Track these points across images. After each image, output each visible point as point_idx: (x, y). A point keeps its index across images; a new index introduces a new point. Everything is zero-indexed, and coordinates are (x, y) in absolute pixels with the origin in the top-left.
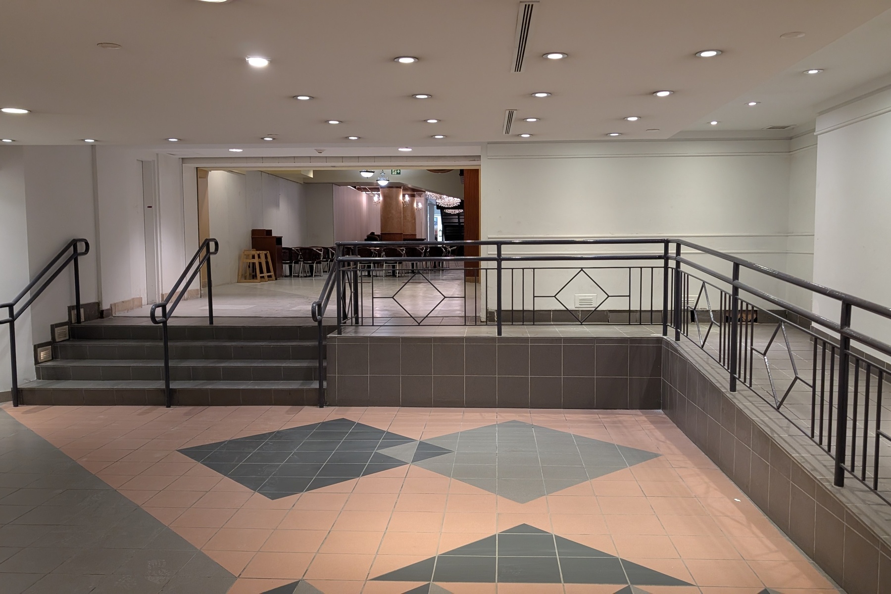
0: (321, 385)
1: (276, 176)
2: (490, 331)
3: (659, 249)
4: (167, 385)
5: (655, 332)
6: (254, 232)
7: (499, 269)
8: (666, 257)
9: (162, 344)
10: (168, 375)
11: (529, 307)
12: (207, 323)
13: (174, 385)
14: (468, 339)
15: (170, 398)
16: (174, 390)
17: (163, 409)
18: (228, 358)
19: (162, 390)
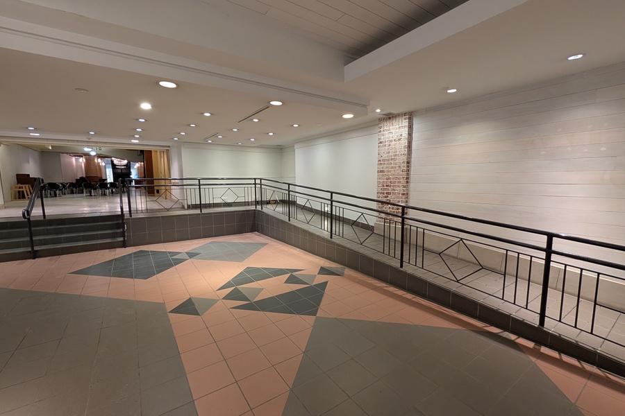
0: (124, 239)
1: (26, 147)
2: (198, 211)
3: (253, 181)
4: (33, 248)
5: (253, 208)
6: (18, 175)
7: (200, 188)
8: (255, 184)
9: (27, 229)
10: (32, 244)
11: (211, 202)
12: (42, 218)
13: (36, 248)
14: (190, 215)
15: (34, 255)
16: (37, 251)
17: (32, 260)
18: (63, 233)
19: (29, 252)
